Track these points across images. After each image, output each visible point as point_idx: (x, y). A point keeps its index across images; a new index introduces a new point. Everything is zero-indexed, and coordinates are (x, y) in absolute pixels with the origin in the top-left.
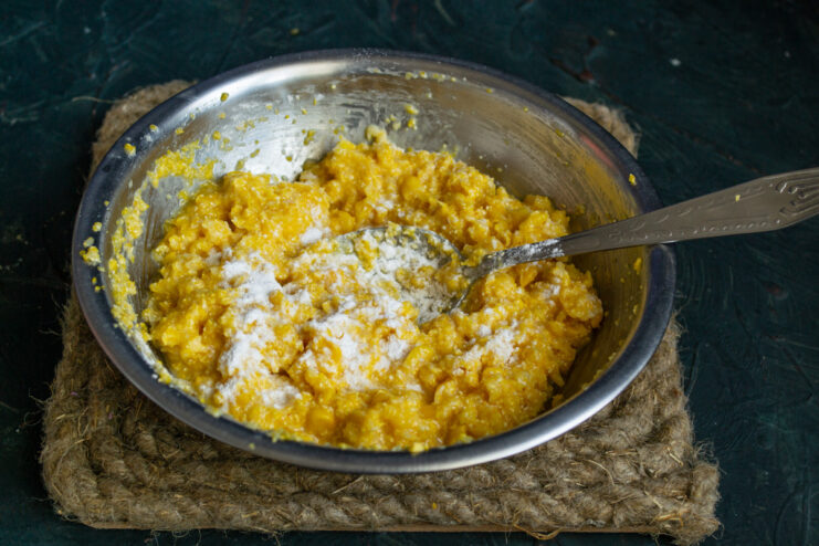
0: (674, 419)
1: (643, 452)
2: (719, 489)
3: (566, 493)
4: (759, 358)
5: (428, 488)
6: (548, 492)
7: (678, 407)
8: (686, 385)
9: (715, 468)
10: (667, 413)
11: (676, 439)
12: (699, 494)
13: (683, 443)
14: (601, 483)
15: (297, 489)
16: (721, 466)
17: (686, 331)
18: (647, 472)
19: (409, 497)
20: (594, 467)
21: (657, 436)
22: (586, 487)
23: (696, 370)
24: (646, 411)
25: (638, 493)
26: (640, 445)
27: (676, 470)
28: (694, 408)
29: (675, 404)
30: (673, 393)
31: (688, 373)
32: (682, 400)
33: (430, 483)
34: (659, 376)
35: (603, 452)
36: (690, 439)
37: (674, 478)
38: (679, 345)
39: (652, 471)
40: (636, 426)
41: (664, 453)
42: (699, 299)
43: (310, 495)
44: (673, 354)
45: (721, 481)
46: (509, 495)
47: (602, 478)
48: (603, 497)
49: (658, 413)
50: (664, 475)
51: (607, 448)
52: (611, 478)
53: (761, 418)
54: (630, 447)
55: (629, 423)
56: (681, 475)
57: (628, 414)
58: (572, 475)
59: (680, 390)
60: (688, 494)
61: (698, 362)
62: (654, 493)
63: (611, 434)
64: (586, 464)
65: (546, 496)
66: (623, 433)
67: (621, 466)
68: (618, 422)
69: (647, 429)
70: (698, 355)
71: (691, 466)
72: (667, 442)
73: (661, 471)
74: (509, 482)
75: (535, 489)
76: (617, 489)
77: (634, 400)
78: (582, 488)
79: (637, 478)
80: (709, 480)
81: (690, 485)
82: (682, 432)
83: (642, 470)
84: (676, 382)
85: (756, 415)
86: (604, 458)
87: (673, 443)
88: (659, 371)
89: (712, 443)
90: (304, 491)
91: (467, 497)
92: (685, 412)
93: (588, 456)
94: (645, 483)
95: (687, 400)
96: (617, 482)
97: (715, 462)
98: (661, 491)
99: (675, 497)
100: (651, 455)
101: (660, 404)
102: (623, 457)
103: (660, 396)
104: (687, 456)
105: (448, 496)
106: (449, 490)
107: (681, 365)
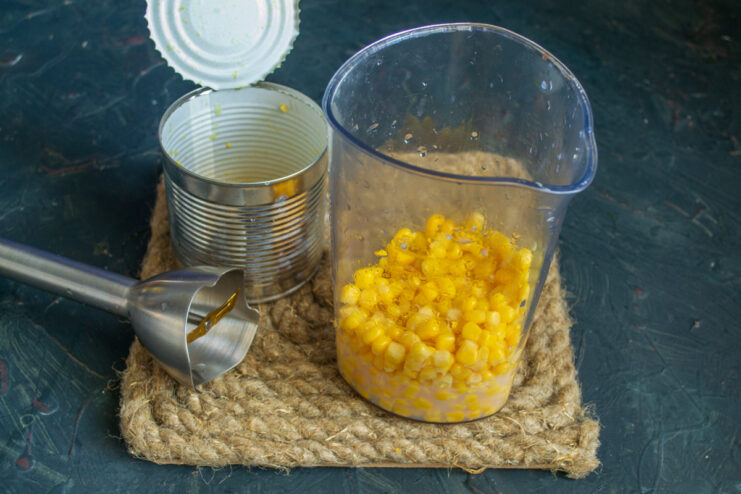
0: (568, 387)
1: (545, 411)
2: (599, 438)
3: (491, 441)
4: (627, 340)
5: (393, 437)
6: (479, 440)
7: (570, 378)
8: (576, 362)
9: (596, 423)
10: (563, 382)
11: (569, 402)
12: (585, 443)
13: (574, 405)
14: (516, 434)
15: (300, 437)
16: (602, 422)
17: (576, 322)
18: (549, 426)
19: (380, 443)
20: (511, 422)
21: (554, 400)
22: (505, 437)
23: (583, 351)
24: (547, 381)
25: (542, 441)
26: (543, 406)
27: (569, 425)
28: (581, 378)
29: (569, 376)
30: (567, 368)
31: (577, 353)
32: (574, 372)
33: (394, 434)
34: (557, 356)
35: (517, 410)
36: (579, 402)
37: (567, 430)
38: (571, 333)
39: (552, 425)
40: (540, 391)
41: (561, 412)
42: (585, 299)
43: (309, 441)
44: (567, 340)
45: (601, 432)
46: (451, 442)
47: (517, 430)
48: (518, 443)
49: (556, 383)
50: (560, 428)
51: (520, 409)
52: (523, 430)
53: (629, 385)
54: (536, 407)
55: (535, 390)
56: (572, 428)
57: (535, 383)
58: (496, 428)
59: (572, 365)
60: (578, 442)
61: (584, 344)
62: (553, 441)
63: (522, 397)
64: (505, 420)
65: (478, 443)
66: (531, 397)
67: (530, 421)
68: (528, 390)
69: (549, 394)
70: (584, 340)
71: (579, 421)
72: (562, 404)
73: (559, 425)
74: (451, 433)
75: (469, 437)
76: (527, 438)
77: (539, 373)
78: (503, 437)
79: (542, 430)
80: (592, 431)
81: (579, 436)
82: (574, 396)
83: (545, 424)
84: (568, 359)
85: (624, 382)
86: (518, 415)
87: (567, 404)
88: (557, 352)
89: (595, 405)
90: (305, 439)
91: (421, 444)
92: (575, 382)
93: (507, 414)
94: (548, 433)
95: (577, 372)
96: (528, 433)
97: (596, 419)
98: (557, 440)
99: (568, 444)
100: (551, 414)
101: (558, 376)
102: (531, 415)
103: (557, 370)
104: (577, 414)
105: (407, 442)
106: (408, 438)
107: (572, 347)
